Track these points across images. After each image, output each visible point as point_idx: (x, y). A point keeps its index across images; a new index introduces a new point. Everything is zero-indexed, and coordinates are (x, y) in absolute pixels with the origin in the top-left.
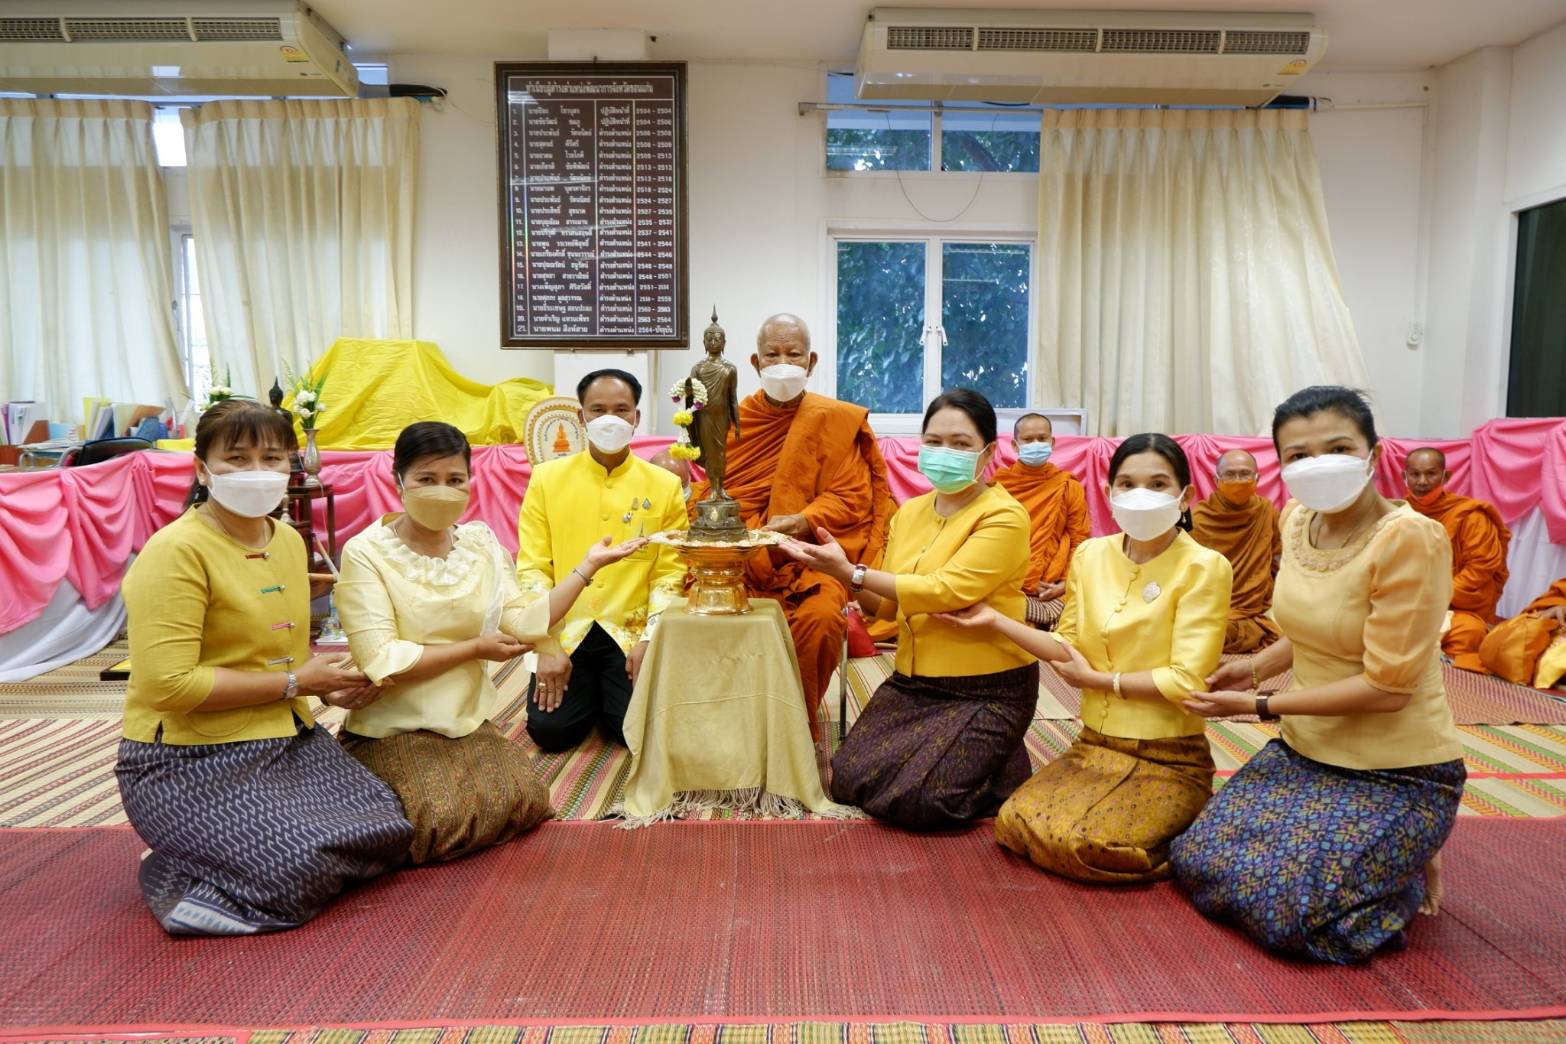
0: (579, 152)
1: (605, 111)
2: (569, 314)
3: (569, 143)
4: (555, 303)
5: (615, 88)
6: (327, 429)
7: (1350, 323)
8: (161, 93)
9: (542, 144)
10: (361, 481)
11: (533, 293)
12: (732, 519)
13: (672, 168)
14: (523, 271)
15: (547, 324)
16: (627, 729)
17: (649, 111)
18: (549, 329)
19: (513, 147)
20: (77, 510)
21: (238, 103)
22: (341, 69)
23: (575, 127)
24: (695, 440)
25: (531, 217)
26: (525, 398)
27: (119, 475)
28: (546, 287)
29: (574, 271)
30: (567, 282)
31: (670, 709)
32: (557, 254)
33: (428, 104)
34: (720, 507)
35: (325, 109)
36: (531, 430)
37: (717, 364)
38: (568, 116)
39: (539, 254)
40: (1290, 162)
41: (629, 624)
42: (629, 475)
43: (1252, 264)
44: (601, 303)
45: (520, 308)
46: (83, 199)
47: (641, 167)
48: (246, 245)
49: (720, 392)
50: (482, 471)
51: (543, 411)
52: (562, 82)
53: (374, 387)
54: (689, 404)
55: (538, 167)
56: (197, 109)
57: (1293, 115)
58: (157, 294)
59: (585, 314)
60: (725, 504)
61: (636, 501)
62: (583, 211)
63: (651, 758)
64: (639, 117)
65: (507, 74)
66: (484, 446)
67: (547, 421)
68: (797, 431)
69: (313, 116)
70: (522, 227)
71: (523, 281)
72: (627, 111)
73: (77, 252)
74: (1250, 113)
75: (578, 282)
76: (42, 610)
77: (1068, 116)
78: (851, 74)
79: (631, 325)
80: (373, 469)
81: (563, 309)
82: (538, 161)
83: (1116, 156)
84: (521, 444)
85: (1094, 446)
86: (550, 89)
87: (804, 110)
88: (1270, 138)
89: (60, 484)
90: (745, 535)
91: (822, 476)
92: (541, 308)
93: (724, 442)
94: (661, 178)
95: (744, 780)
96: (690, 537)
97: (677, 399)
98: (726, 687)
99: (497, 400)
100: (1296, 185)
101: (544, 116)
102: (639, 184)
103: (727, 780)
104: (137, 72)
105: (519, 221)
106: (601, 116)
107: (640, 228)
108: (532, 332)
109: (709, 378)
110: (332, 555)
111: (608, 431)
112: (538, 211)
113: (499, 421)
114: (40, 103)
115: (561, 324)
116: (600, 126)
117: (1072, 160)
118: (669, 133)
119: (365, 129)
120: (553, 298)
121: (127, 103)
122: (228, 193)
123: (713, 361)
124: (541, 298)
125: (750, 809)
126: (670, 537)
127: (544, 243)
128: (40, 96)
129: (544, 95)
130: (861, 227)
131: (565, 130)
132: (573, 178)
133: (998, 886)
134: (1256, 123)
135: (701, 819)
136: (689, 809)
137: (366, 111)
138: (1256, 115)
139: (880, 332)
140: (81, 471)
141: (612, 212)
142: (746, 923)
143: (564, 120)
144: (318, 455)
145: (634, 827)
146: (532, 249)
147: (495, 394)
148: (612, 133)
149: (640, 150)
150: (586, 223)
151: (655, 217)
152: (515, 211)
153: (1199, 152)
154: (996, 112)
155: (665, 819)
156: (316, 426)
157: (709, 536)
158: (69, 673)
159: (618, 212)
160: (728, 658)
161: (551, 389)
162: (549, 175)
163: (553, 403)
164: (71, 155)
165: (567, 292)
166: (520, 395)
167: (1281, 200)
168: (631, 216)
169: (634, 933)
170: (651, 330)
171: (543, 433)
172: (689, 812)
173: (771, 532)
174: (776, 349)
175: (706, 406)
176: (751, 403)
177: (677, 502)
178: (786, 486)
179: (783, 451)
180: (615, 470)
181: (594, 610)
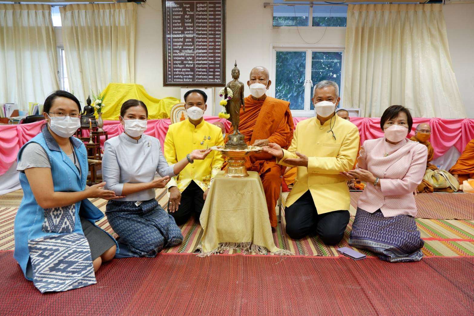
0: (189, 20)
1: (198, 5)
2: (186, 75)
3: (186, 16)
4: (181, 71)
6: (105, 113)
7: (455, 78)
8: (54, 2)
9: (177, 17)
11: (174, 68)
13: (221, 25)
14: (170, 60)
15: (178, 78)
16: (201, 219)
17: (213, 9)
18: (179, 80)
19: (167, 18)
20: (21, 138)
21: (78, 5)
23: (188, 11)
24: (228, 111)
25: (173, 42)
26: (171, 103)
27: (38, 127)
28: (178, 66)
29: (187, 60)
30: (185, 64)
31: (218, 212)
32: (182, 54)
33: (140, 5)
35: (106, 7)
36: (173, 114)
37: (237, 82)
38: (186, 7)
39: (176, 55)
40: (435, 22)
41: (204, 181)
42: (203, 128)
43: (421, 58)
44: (196, 71)
45: (170, 73)
46: (29, 36)
47: (210, 25)
48: (81, 52)
49: (238, 92)
50: (157, 127)
51: (177, 108)
53: (122, 99)
54: (226, 97)
55: (176, 25)
56: (65, 7)
57: (437, 6)
58: (53, 68)
59: (191, 75)
60: (239, 135)
61: (205, 137)
62: (191, 40)
63: (210, 229)
64: (210, 7)
66: (157, 119)
67: (178, 111)
68: (264, 109)
69: (102, 9)
70: (170, 46)
71: (171, 64)
72: (206, 5)
73: (27, 55)
74: (421, 5)
75: (189, 64)
76: (5, 172)
77: (357, 6)
79: (206, 79)
81: (184, 73)
82: (176, 23)
83: (373, 20)
84: (169, 119)
87: (266, 5)
88: (428, 14)
89: (17, 129)
90: (246, 147)
91: (273, 127)
92: (177, 73)
93: (239, 112)
94: (217, 29)
95: (245, 239)
96: (226, 148)
97: (221, 95)
98: (238, 205)
99: (162, 103)
100: (437, 30)
101: (178, 7)
102: (210, 31)
103: (239, 239)
105: (169, 43)
106: (197, 7)
107: (209, 45)
108: (174, 81)
109: (234, 87)
111: (194, 112)
112: (176, 40)
113: (162, 111)
114: (15, 5)
115: (183, 78)
116: (197, 11)
117: (358, 22)
118: (220, 9)
119: (119, 13)
120: (180, 69)
121: (43, 5)
122: (75, 35)
123: (235, 81)
124: (176, 70)
125: (247, 250)
127: (177, 51)
128: (15, 3)
130: (284, 46)
131: (185, 12)
132: (187, 29)
133: (346, 287)
134: (423, 9)
135: (229, 253)
136: (224, 249)
137: (119, 7)
138: (423, 5)
139: (287, 86)
140: (25, 125)
141: (200, 40)
142: (246, 301)
143: (184, 8)
144: (102, 122)
145: (204, 256)
146: (173, 53)
147: (161, 102)
148: (201, 13)
149: (210, 19)
150: (192, 44)
151: (215, 42)
152: (168, 40)
153: (403, 19)
154: (332, 6)
155: (215, 253)
156: (102, 112)
157: (233, 147)
158: (19, 192)
159: (203, 40)
160: (240, 193)
161: (180, 100)
162: (179, 27)
163: (180, 105)
164: (25, 23)
165: (185, 67)
166: (169, 102)
167: (432, 36)
168: (206, 42)
169: (202, 304)
170: (213, 81)
171: (177, 115)
172: (224, 251)
173: (256, 147)
174: (255, 77)
175: (232, 98)
176: (247, 99)
177: (220, 138)
178: (259, 130)
179: (258, 117)
180: (198, 126)
181: (192, 174)
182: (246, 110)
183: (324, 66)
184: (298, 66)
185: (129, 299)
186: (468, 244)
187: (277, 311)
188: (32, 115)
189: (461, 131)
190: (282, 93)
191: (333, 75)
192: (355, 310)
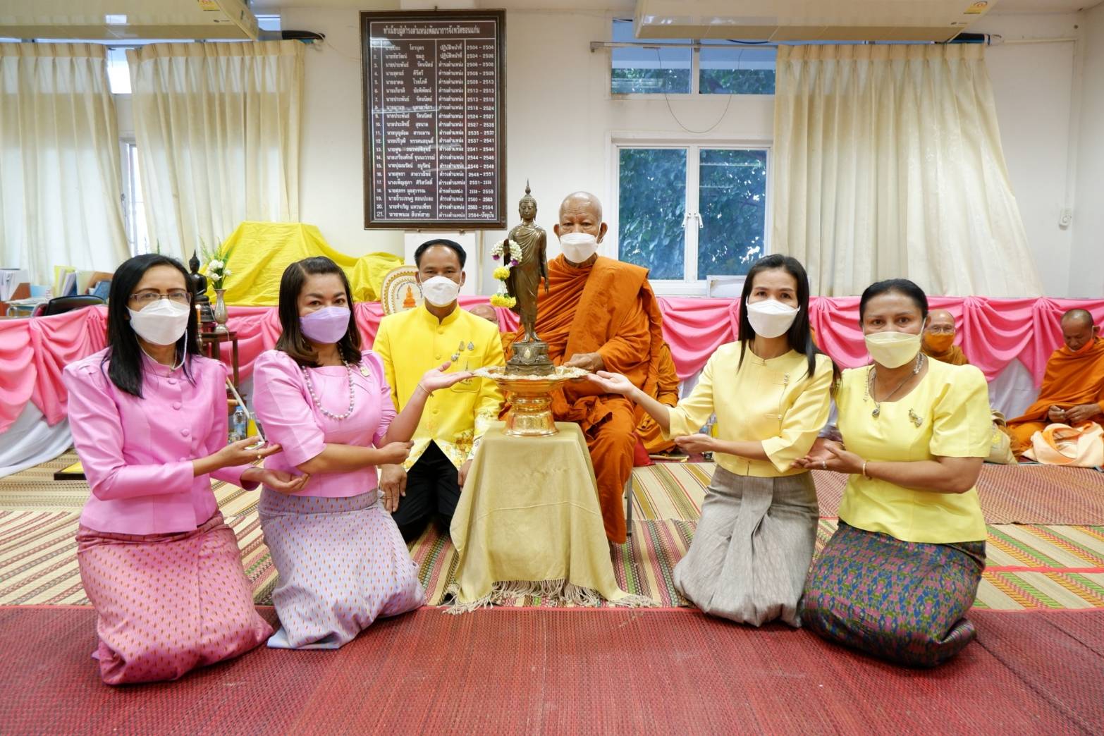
0: (423, 79)
1: (443, 48)
2: (416, 203)
3: (416, 72)
4: (405, 195)
5: (450, 30)
6: (232, 290)
7: (1016, 208)
8: (113, 38)
9: (396, 74)
10: (259, 329)
11: (389, 187)
12: (542, 357)
13: (494, 91)
14: (381, 170)
15: (399, 211)
17: (477, 48)
18: (401, 214)
19: (374, 75)
20: (40, 349)
21: (169, 45)
22: (245, 17)
23: (420, 60)
24: (512, 292)
25: (387, 129)
26: (382, 266)
27: (78, 322)
28: (399, 183)
29: (419, 171)
30: (414, 179)
31: (490, 514)
32: (406, 157)
33: (311, 46)
34: (533, 346)
35: (234, 49)
36: (387, 291)
37: (530, 228)
38: (416, 52)
39: (393, 158)
40: (970, 84)
41: (459, 442)
42: (456, 324)
43: (940, 163)
44: (440, 195)
45: (379, 198)
46: (55, 118)
47: (471, 91)
48: (175, 152)
51: (395, 277)
52: (411, 26)
53: (269, 259)
54: (507, 261)
55: (392, 91)
56: (139, 50)
57: (972, 49)
58: (110, 189)
59: (428, 203)
60: (536, 344)
61: (462, 344)
62: (427, 125)
63: (473, 553)
64: (469, 52)
65: (370, 21)
67: (398, 284)
68: (591, 288)
69: (225, 54)
70: (380, 137)
71: (381, 178)
72: (460, 47)
73: (51, 156)
74: (939, 47)
75: (423, 178)
76: (10, 426)
77: (797, 51)
78: (631, 21)
79: (463, 211)
80: (267, 320)
81: (411, 199)
82: (393, 87)
83: (834, 81)
84: (379, 302)
85: (818, 303)
86: (402, 31)
87: (594, 47)
88: (954, 66)
89: (29, 330)
90: (552, 370)
91: (612, 324)
92: (395, 199)
93: (536, 293)
94: (486, 99)
95: (552, 574)
96: (507, 372)
97: (496, 257)
98: (537, 496)
99: (361, 267)
100: (974, 100)
101: (397, 52)
102: (469, 104)
103: (537, 573)
104: (95, 21)
105: (378, 132)
106: (440, 52)
107: (469, 137)
108: (388, 217)
109: (523, 239)
110: (236, 385)
111: (439, 288)
112: (393, 124)
113: (362, 284)
114: (24, 46)
115: (410, 211)
116: (440, 60)
117: (800, 84)
118: (492, 64)
119: (264, 64)
120: (404, 191)
121: (87, 46)
122: (162, 113)
123: (527, 226)
124: (394, 191)
125: (556, 598)
126: (491, 372)
127: (397, 149)
128: (24, 41)
129: (397, 36)
130: (637, 137)
131: (413, 63)
132: (419, 99)
133: (771, 673)
134: (943, 54)
135: (515, 605)
136: (505, 596)
137: (264, 51)
138: (943, 48)
139: (647, 223)
140: (47, 320)
141: (449, 125)
142: (554, 707)
143: (412, 55)
144: (226, 309)
145: (460, 612)
146: (388, 154)
147: (360, 264)
148: (449, 65)
149: (469, 78)
150: (428, 133)
151: (481, 129)
152: (375, 125)
153: (899, 77)
154: (741, 48)
155: (485, 605)
156: (224, 288)
157: (523, 371)
158: (33, 474)
159: (454, 125)
160: (538, 472)
161: (402, 260)
162: (400, 95)
163: (403, 270)
164: (46, 84)
165: (414, 186)
166: (379, 265)
167: (963, 114)
168: (462, 129)
169: (456, 716)
170: (478, 215)
171: (396, 293)
172: (505, 599)
173: (574, 368)
174: (571, 219)
175: (521, 263)
176: (554, 264)
177: (496, 347)
178: (582, 332)
179: (580, 304)
180: (445, 320)
181: (431, 428)
182: (551, 289)
183: (731, 176)
184: (672, 177)
185: (295, 709)
186: (1038, 578)
187: (623, 727)
188: (62, 296)
189: (1032, 327)
190: (637, 238)
191: (752, 196)
192: (789, 723)
